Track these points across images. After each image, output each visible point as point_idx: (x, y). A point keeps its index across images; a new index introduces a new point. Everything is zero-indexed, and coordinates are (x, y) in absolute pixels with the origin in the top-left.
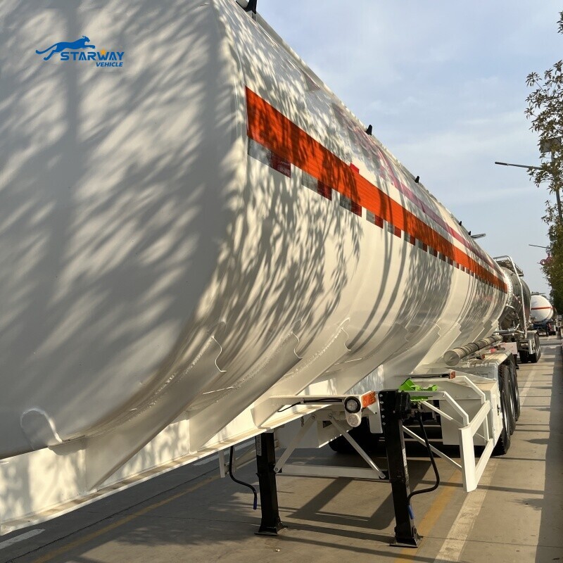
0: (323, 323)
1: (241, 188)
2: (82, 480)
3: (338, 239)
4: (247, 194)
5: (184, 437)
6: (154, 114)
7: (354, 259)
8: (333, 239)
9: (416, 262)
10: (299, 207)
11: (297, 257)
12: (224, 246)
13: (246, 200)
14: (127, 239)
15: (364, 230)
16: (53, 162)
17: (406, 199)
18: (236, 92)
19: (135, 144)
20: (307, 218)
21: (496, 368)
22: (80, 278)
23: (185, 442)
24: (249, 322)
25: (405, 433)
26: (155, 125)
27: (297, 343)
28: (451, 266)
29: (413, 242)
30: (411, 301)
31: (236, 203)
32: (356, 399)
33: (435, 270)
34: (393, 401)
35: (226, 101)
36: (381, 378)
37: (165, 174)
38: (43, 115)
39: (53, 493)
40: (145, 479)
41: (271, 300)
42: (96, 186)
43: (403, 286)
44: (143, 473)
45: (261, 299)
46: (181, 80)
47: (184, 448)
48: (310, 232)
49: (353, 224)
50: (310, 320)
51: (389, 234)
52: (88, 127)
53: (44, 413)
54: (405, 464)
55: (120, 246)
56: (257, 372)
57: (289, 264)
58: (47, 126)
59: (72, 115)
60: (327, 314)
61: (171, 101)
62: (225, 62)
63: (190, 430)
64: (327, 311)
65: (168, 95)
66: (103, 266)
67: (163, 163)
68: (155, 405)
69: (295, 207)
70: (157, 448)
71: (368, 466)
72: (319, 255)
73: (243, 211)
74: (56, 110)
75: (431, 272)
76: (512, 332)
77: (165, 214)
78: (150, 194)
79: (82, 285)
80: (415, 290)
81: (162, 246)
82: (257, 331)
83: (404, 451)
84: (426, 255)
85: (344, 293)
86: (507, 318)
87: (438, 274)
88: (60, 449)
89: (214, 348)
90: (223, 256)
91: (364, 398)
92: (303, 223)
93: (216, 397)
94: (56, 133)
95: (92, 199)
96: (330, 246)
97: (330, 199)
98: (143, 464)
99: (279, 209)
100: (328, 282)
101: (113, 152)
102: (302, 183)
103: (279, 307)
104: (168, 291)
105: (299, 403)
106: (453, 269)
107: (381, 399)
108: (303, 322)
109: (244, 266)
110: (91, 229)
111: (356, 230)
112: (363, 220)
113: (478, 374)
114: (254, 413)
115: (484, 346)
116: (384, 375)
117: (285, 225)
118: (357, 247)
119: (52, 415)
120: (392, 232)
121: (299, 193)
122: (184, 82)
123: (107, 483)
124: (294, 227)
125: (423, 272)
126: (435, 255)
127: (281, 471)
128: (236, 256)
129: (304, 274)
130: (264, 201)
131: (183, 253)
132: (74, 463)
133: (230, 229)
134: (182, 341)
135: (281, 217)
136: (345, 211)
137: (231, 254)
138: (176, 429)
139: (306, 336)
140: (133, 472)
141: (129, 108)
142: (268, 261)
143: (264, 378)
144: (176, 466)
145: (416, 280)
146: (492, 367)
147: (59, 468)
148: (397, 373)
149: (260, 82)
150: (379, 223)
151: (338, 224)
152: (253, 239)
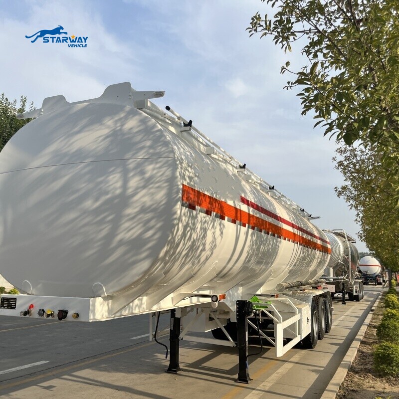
0: (205, 263)
1: (178, 217)
2: (110, 311)
3: (213, 230)
4: (180, 219)
5: (144, 303)
6: (152, 190)
7: (220, 238)
8: (211, 230)
9: (255, 238)
10: (197, 220)
11: (195, 238)
12: (171, 235)
13: (179, 221)
14: (139, 229)
15: (226, 226)
16: (116, 201)
17: (251, 209)
18: (180, 187)
19: (146, 199)
20: (200, 224)
21: (312, 297)
22: (121, 241)
23: (144, 306)
24: (175, 260)
25: (248, 324)
26: (152, 194)
27: (193, 270)
28: (279, 239)
29: (253, 228)
30: (251, 256)
31: (176, 222)
32: (216, 296)
33: (267, 241)
34: (244, 306)
35: (175, 190)
36: (240, 293)
37: (154, 210)
38: (114, 185)
39: (101, 314)
40: (130, 315)
41: (184, 253)
42: (131, 211)
43: (246, 249)
44: (129, 314)
45: (180, 253)
46: (161, 181)
47: (143, 308)
48: (201, 228)
49: (220, 224)
50: (199, 261)
51: (239, 226)
52: (130, 191)
53: (102, 284)
54: (247, 340)
55: (136, 232)
56: (176, 280)
57: (192, 240)
58: (116, 189)
59: (125, 186)
60: (207, 259)
61: (158, 187)
62: (177, 177)
63: (147, 301)
64: (206, 258)
65: (157, 185)
66: (129, 238)
67: (154, 207)
68: (139, 287)
69: (196, 220)
70: (134, 306)
71: (228, 340)
72: (204, 237)
73: (178, 224)
74: (119, 184)
75: (264, 242)
76: (341, 279)
77: (152, 223)
78: (149, 216)
79: (121, 243)
80: (254, 251)
81: (150, 233)
82: (178, 263)
83: (247, 333)
84: (261, 235)
85: (214, 251)
86: (339, 269)
87: (270, 243)
88: (105, 299)
89: (163, 268)
90: (170, 238)
91: (220, 296)
92: (199, 226)
93: (160, 287)
94: (118, 192)
95: (129, 215)
96: (209, 234)
97: (211, 215)
98: (129, 311)
99: (190, 222)
100: (208, 247)
101: (137, 201)
102: (200, 211)
103: (187, 255)
104: (149, 248)
105: (193, 296)
106: (280, 241)
107: (237, 304)
108: (196, 261)
109: (176, 241)
110: (127, 225)
111: (222, 226)
112: (226, 222)
113: (301, 300)
114: (173, 299)
115: (307, 284)
116: (242, 293)
117: (192, 227)
118: (222, 233)
119: (105, 286)
120: (240, 225)
121: (198, 216)
122: (163, 182)
123: (117, 314)
124: (195, 227)
125: (259, 243)
126: (268, 234)
127: (182, 339)
128: (174, 238)
129: (198, 244)
130: (185, 220)
131: (157, 236)
132: (108, 305)
133: (173, 230)
134: (153, 264)
135: (190, 225)
136: (217, 219)
137: (172, 238)
138: (141, 300)
139: (197, 268)
140: (126, 313)
141: (144, 187)
142: (185, 239)
143: (179, 282)
144: (141, 314)
145: (254, 246)
146: (309, 297)
147: (104, 305)
148: (249, 292)
149: (188, 180)
150: (234, 222)
151: (214, 225)
152: (180, 232)
